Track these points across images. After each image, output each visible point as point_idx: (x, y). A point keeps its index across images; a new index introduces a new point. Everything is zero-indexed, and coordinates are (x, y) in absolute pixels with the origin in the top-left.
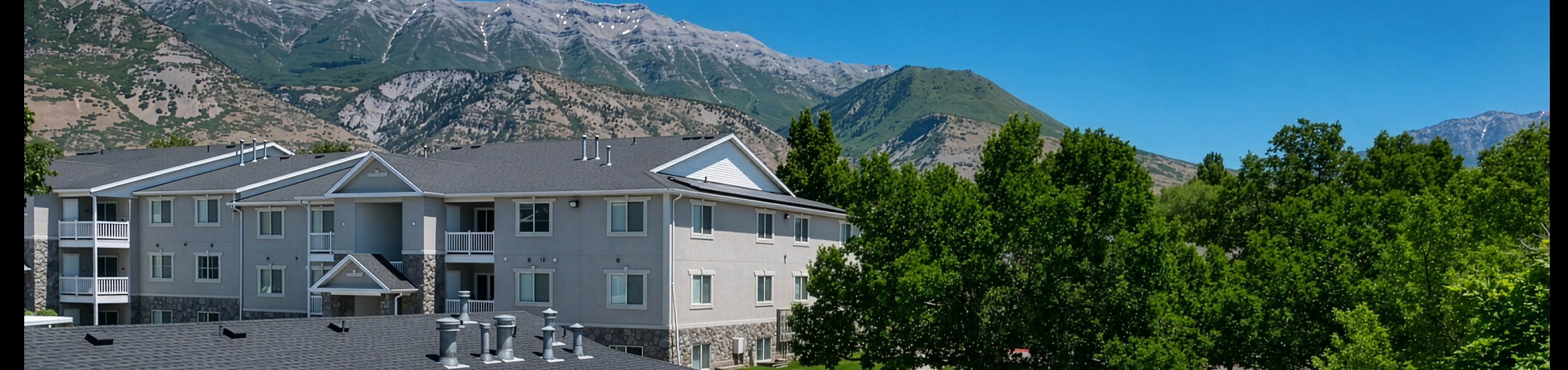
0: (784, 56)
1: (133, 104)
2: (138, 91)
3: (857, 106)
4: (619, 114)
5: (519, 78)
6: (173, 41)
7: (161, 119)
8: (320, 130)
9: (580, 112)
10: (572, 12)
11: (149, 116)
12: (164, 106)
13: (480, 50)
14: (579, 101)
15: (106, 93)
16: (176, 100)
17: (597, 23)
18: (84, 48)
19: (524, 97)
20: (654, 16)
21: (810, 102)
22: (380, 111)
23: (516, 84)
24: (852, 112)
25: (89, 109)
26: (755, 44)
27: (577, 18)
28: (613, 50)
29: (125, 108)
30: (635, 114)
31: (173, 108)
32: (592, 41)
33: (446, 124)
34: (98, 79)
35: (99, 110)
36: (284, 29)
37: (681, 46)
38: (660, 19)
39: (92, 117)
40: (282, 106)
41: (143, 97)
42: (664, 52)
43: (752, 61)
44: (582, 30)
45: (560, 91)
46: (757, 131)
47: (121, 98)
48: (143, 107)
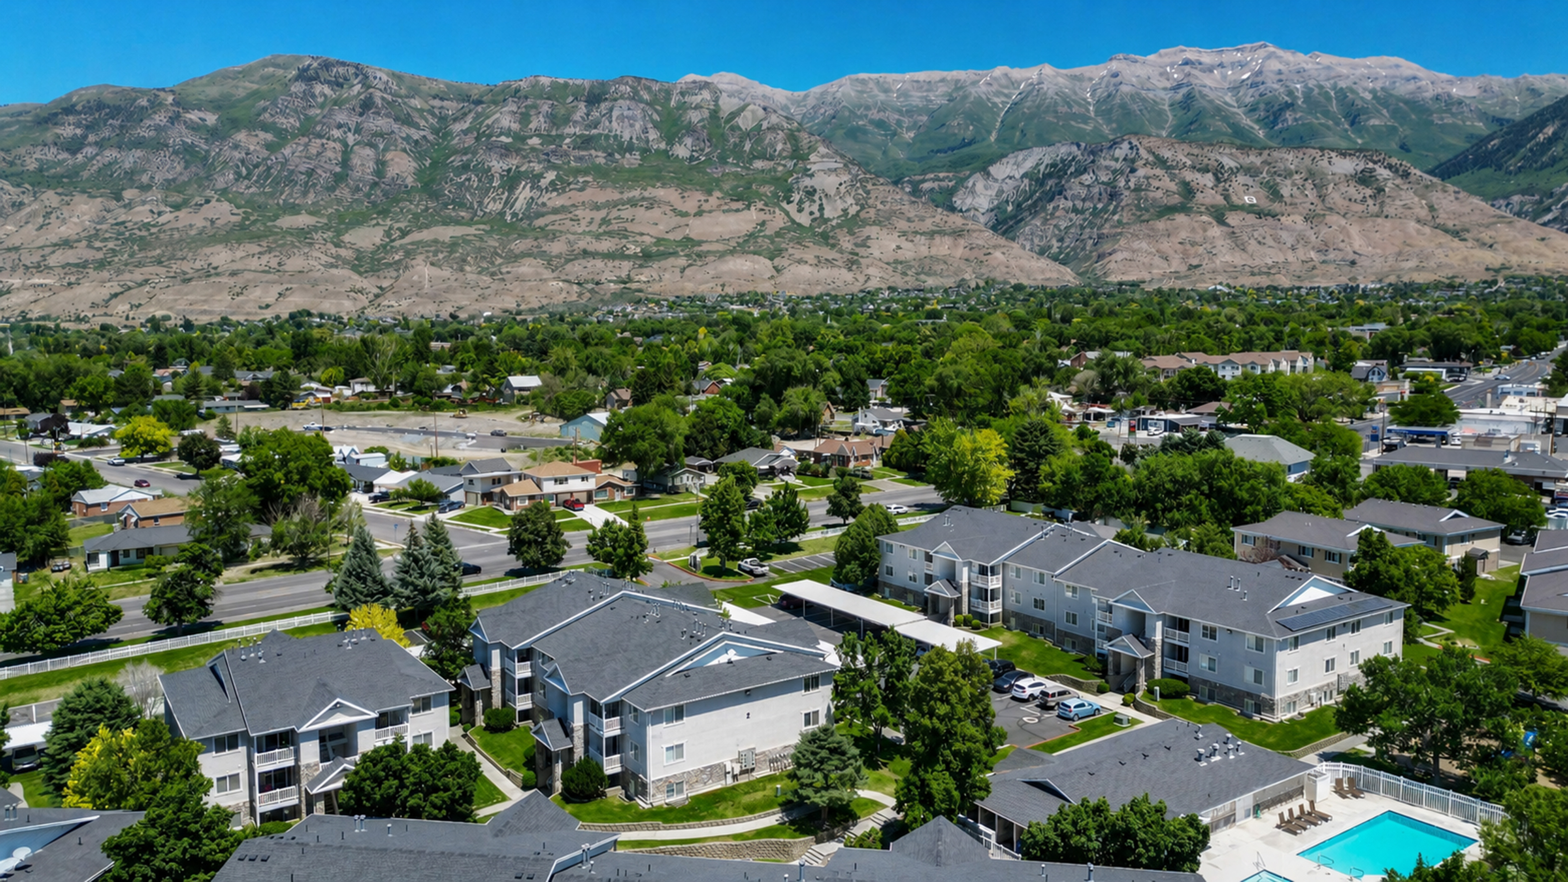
0: (1444, 76)
1: (792, 208)
2: (796, 197)
3: (1550, 130)
4: (1234, 172)
5: (1125, 146)
6: (823, 150)
7: (814, 220)
8: (937, 219)
9: (1189, 176)
10: (1187, 63)
11: (804, 219)
12: (815, 208)
13: (1085, 119)
14: (1189, 163)
15: (774, 201)
16: (824, 201)
17: (1211, 71)
18: (759, 164)
19: (1131, 165)
20: (1280, 52)
21: (1481, 127)
22: (989, 192)
23: (1123, 150)
24: (1541, 137)
25: (763, 216)
26: (1409, 67)
27: (1187, 68)
28: (1229, 98)
29: (787, 214)
30: (1251, 171)
31: (821, 208)
32: (1206, 91)
33: (1051, 199)
34: (767, 190)
35: (767, 217)
36: (906, 121)
37: (1311, 83)
38: (1288, 56)
39: (763, 224)
40: (906, 198)
41: (801, 202)
42: (1290, 93)
43: (1404, 89)
44: (1194, 81)
45: (1167, 154)
46: (1406, 175)
47: (784, 205)
48: (800, 210)
